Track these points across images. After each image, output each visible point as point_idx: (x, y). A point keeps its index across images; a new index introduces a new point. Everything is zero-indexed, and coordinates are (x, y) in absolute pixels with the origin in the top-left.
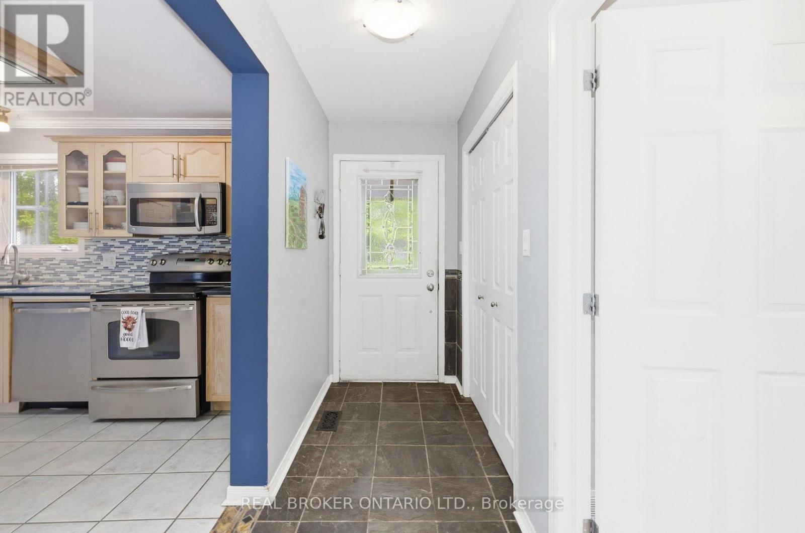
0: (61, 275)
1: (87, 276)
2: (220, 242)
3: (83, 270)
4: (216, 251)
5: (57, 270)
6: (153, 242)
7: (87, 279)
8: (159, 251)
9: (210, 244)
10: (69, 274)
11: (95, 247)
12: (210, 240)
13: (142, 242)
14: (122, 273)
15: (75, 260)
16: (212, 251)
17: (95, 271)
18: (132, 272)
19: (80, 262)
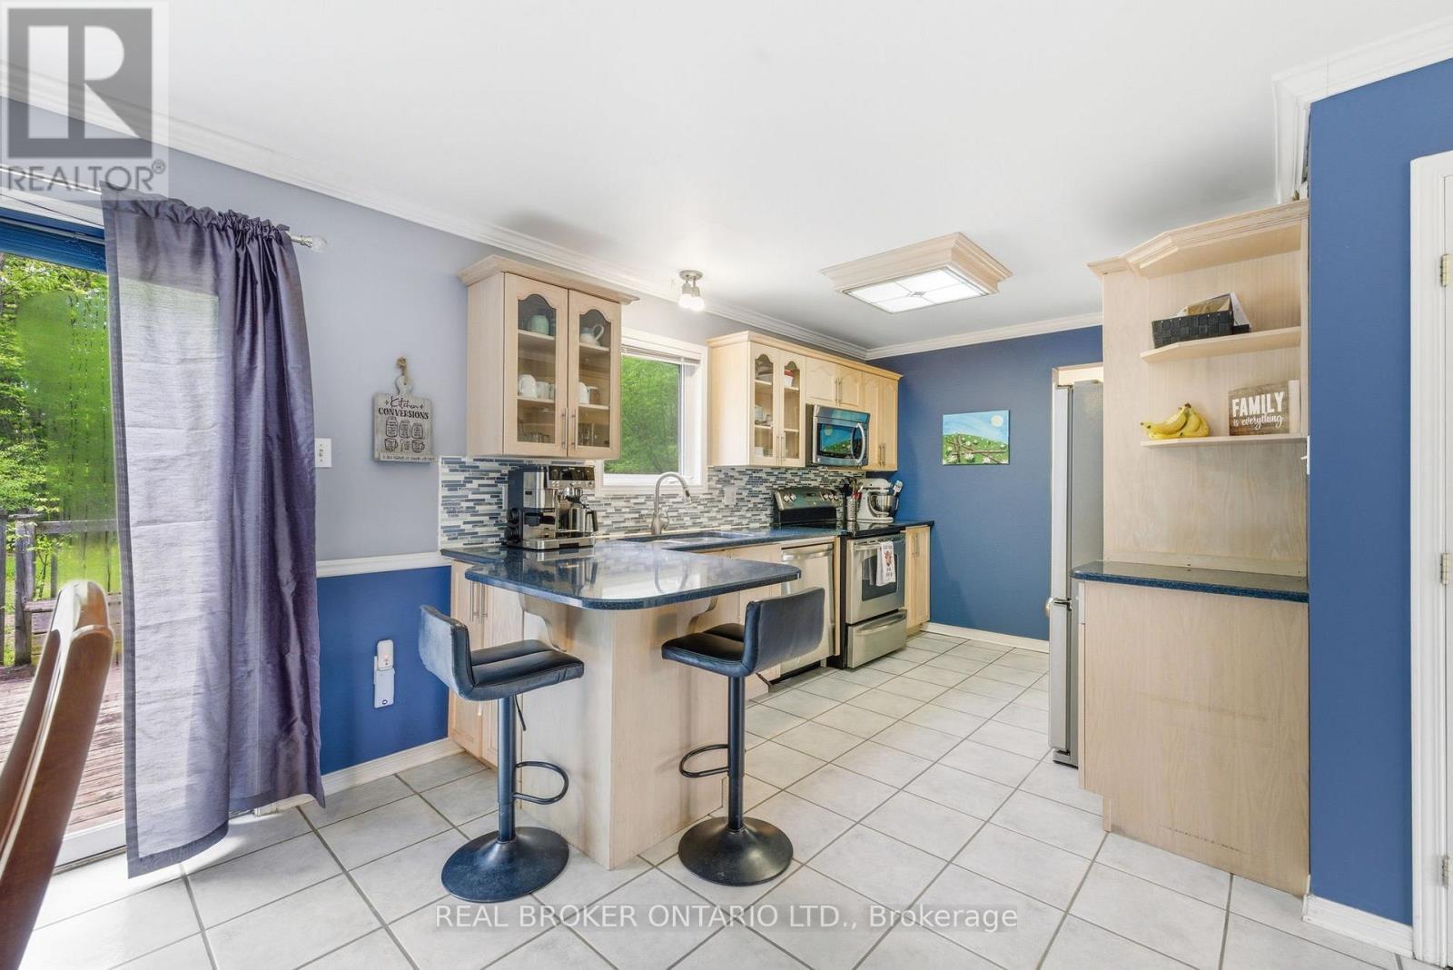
0: (685, 519)
5: (681, 511)
10: (694, 517)
11: (717, 478)
14: (741, 513)
15: (699, 497)
17: (717, 512)
19: (703, 499)
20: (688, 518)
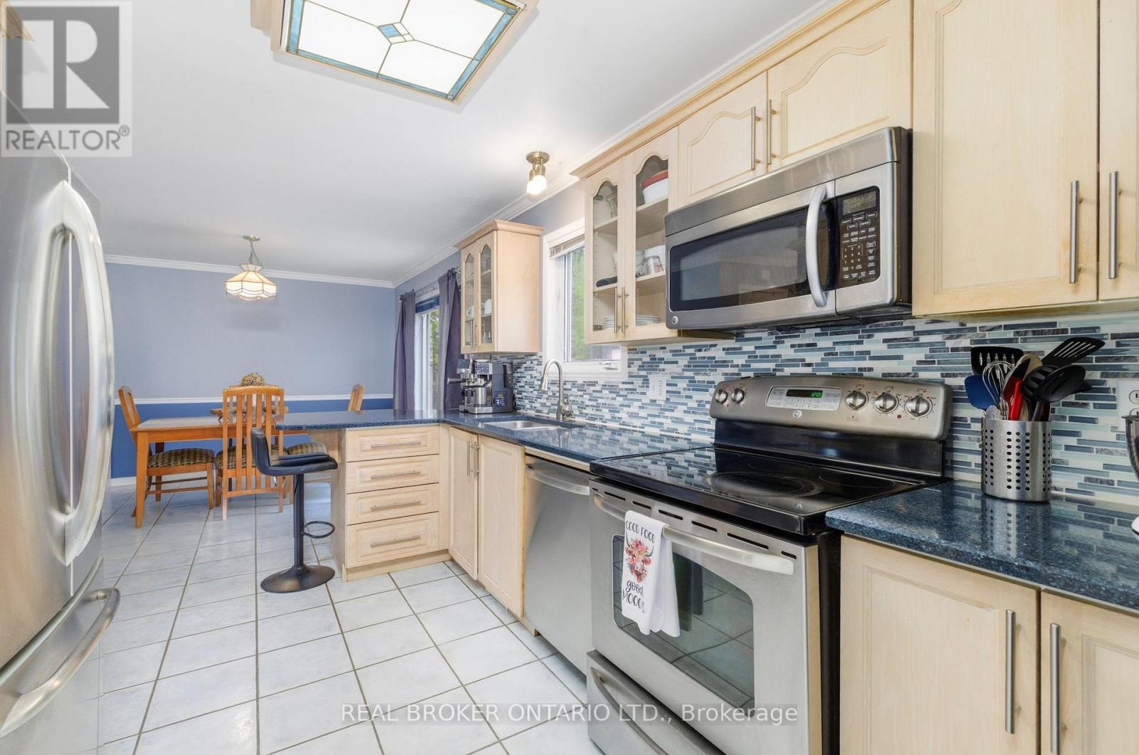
0: (604, 410)
1: (631, 415)
2: (885, 341)
4: (870, 369)
6: (724, 349)
7: (631, 421)
8: (736, 370)
9: (855, 348)
11: (640, 363)
12: (855, 337)
13: (705, 351)
14: (677, 414)
15: (618, 386)
16: (860, 369)
17: (639, 407)
18: (689, 412)
19: (622, 389)
20: (607, 410)
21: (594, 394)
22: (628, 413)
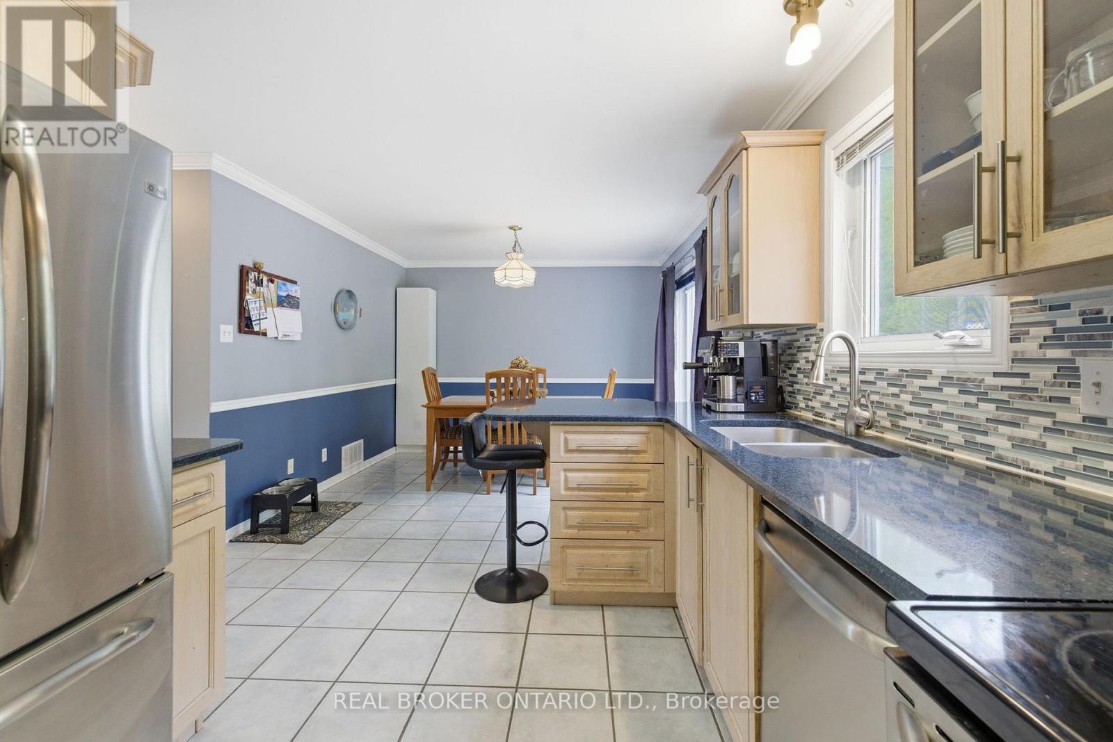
0: (946, 426)
1: (1020, 444)
3: (1006, 416)
5: (937, 407)
7: (1022, 456)
10: (967, 426)
15: (983, 380)
17: (1046, 429)
19: (995, 388)
20: (954, 427)
21: (925, 394)
22: (1010, 438)
